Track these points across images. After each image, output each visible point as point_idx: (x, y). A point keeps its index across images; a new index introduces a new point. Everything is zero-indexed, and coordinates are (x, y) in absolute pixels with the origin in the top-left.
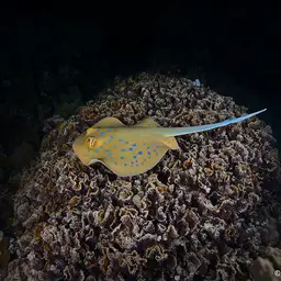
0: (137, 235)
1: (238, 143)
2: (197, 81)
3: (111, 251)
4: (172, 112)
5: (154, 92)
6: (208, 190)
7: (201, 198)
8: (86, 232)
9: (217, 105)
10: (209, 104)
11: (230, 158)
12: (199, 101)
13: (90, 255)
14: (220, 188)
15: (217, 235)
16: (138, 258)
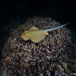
0: (28, 59)
1: (58, 35)
4: (41, 27)
5: (37, 22)
6: (48, 48)
7: (47, 50)
12: (49, 24)
14: (52, 47)
15: (49, 59)
16: (28, 65)
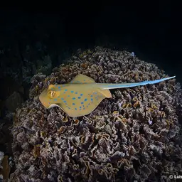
0: (110, 152)
1: (165, 92)
2: (133, 53)
3: (91, 163)
4: (121, 72)
5: (107, 59)
6: (151, 122)
7: (146, 128)
8: (71, 151)
9: (148, 68)
10: (143, 68)
11: (161, 102)
12: (136, 66)
13: (76, 167)
14: (159, 121)
15: (161, 152)
16: (112, 168)
